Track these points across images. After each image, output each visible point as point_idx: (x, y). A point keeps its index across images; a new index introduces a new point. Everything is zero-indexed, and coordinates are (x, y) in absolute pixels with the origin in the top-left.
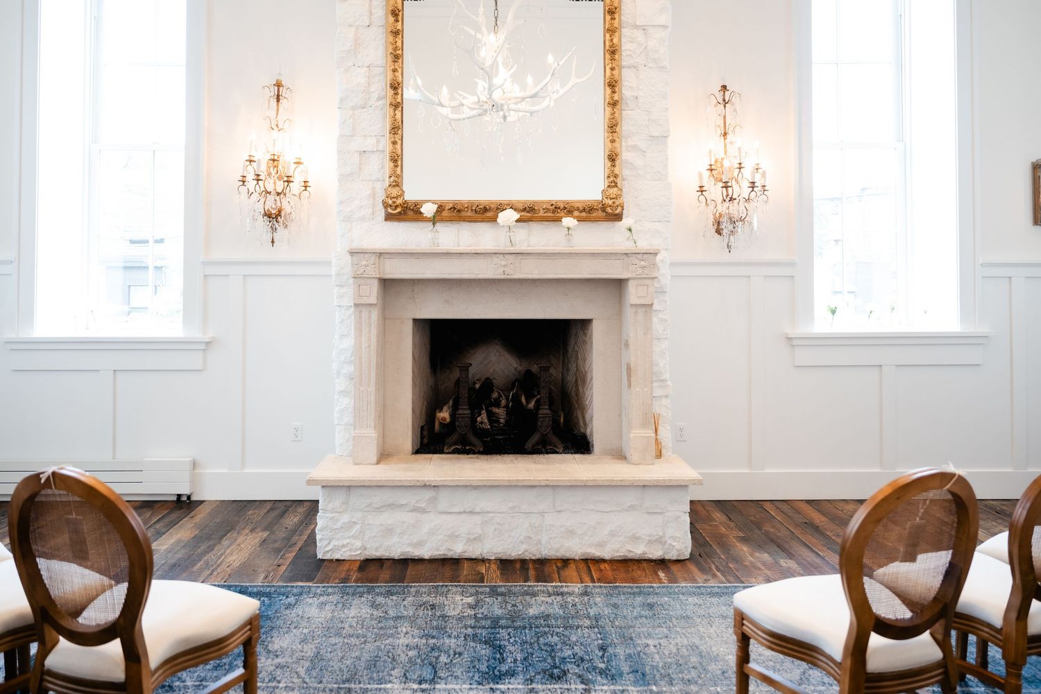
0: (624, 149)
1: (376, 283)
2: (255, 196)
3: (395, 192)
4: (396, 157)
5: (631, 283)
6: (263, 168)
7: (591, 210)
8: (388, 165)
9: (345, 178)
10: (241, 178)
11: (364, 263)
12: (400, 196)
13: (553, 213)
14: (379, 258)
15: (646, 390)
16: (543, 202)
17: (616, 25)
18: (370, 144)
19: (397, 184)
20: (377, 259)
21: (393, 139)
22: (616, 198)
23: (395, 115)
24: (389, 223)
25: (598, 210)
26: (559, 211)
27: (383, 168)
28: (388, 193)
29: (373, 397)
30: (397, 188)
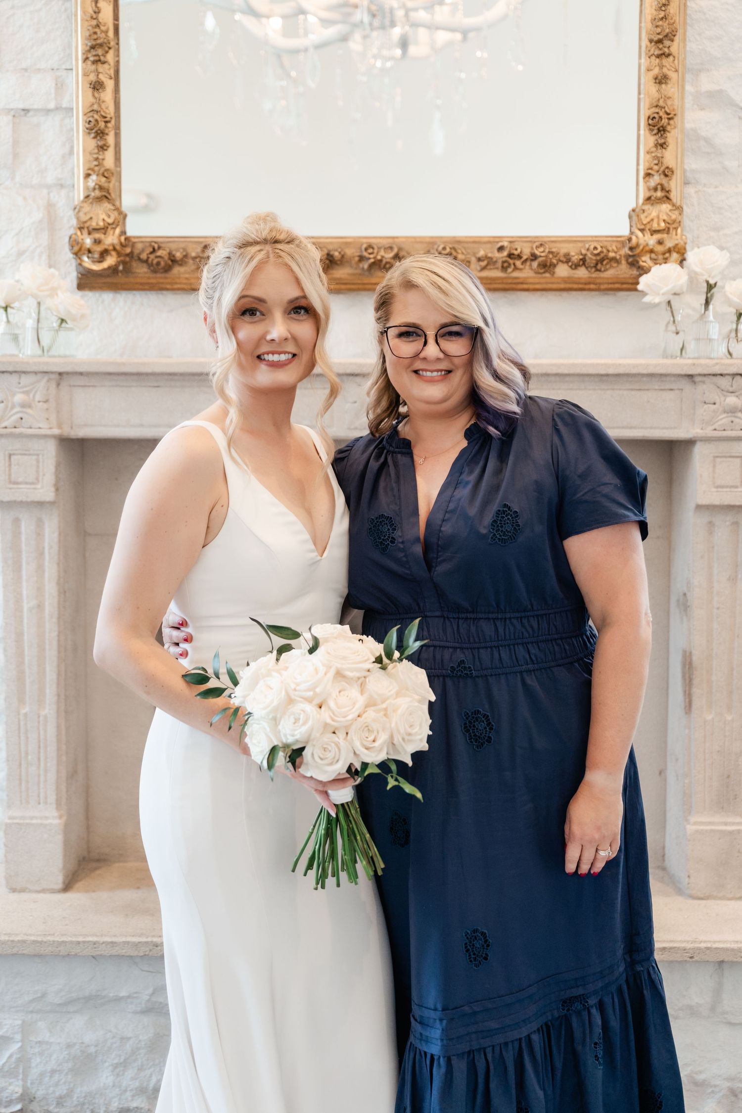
0: (689, 101)
1: (50, 452)
3: (101, 214)
4: (102, 125)
5: (698, 451)
7: (602, 261)
8: (82, 143)
11: (19, 398)
12: (114, 225)
13: (504, 269)
14: (58, 385)
15: (729, 718)
16: (478, 242)
18: (38, 90)
19: (105, 194)
20: (54, 390)
21: (93, 77)
22: (667, 231)
23: (97, 12)
24: (89, 294)
25: (618, 262)
26: (518, 263)
27: (71, 152)
28: (84, 218)
29: (51, 731)
30: (107, 205)
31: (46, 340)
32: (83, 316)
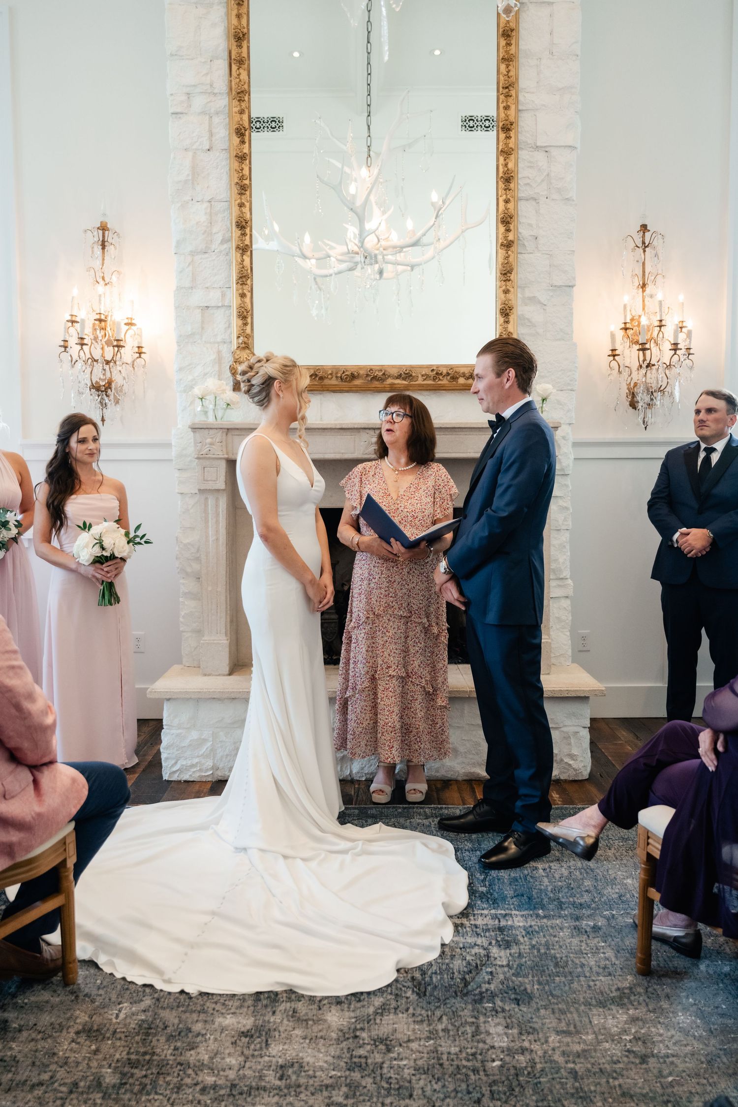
0: (520, 301)
1: (223, 465)
2: (79, 365)
3: (244, 355)
4: (245, 313)
6: (88, 330)
8: (235, 322)
9: (185, 340)
10: (62, 343)
11: (209, 440)
13: (434, 380)
14: (228, 433)
16: (422, 367)
17: (511, 145)
18: (214, 297)
19: (246, 345)
20: (225, 434)
21: (240, 291)
23: (243, 261)
24: (237, 393)
26: (441, 377)
27: (229, 326)
28: (237, 357)
29: (223, 598)
30: (248, 351)
31: (220, 414)
32: (238, 403)
